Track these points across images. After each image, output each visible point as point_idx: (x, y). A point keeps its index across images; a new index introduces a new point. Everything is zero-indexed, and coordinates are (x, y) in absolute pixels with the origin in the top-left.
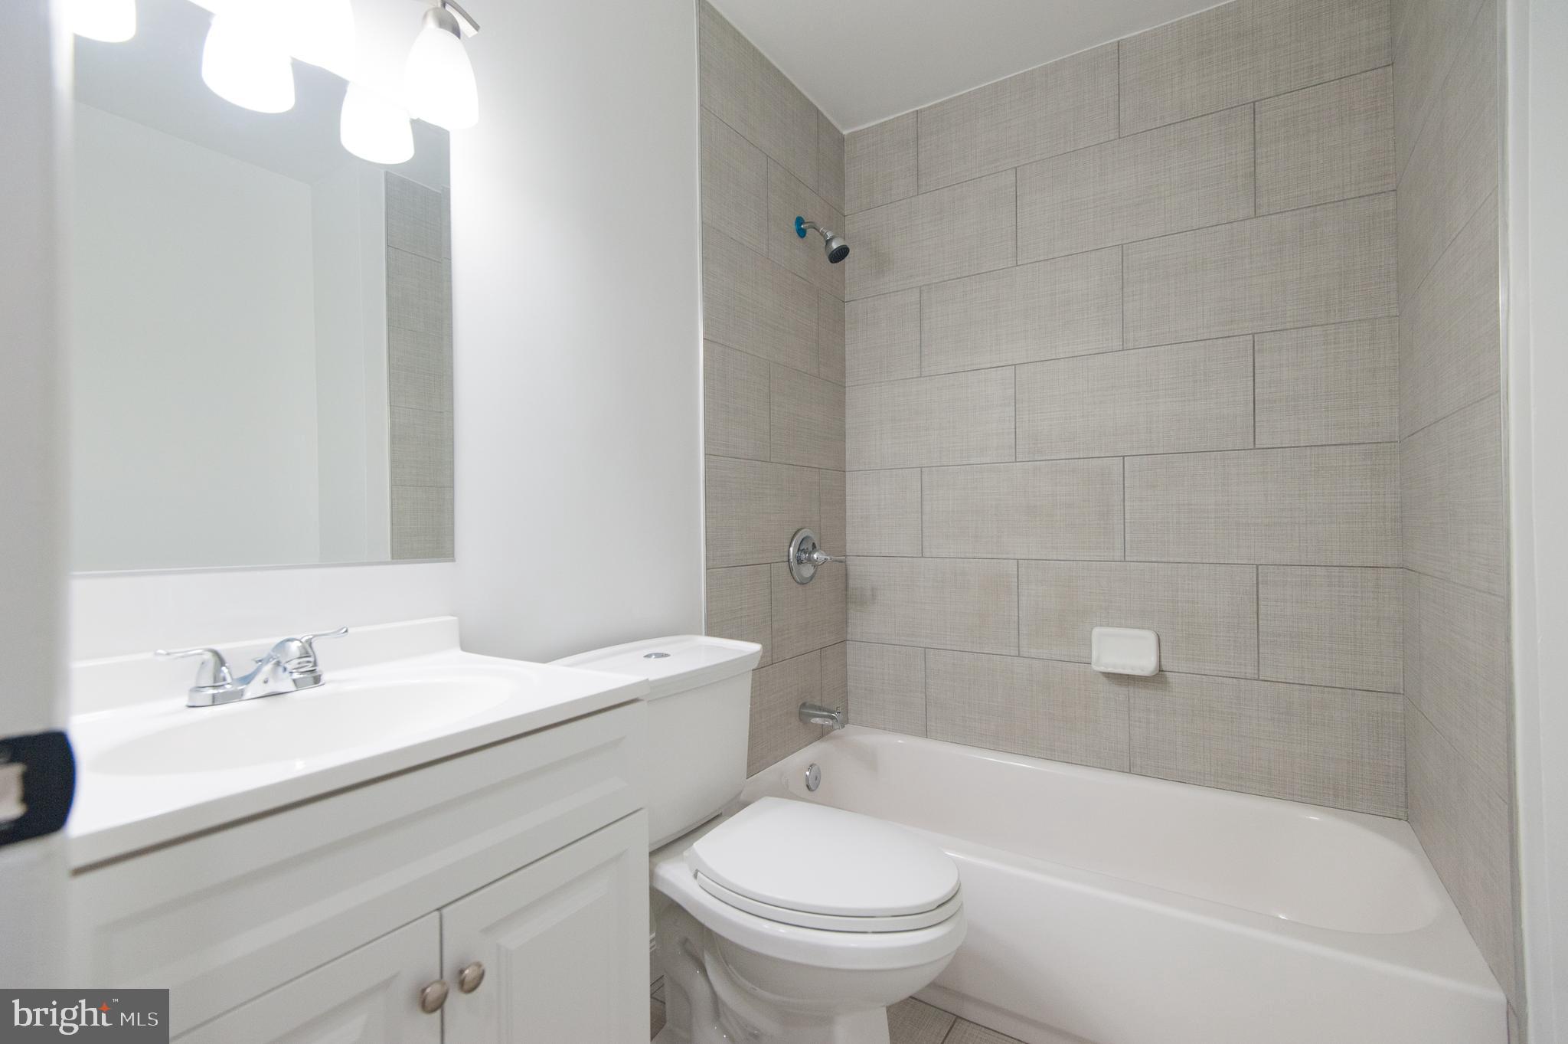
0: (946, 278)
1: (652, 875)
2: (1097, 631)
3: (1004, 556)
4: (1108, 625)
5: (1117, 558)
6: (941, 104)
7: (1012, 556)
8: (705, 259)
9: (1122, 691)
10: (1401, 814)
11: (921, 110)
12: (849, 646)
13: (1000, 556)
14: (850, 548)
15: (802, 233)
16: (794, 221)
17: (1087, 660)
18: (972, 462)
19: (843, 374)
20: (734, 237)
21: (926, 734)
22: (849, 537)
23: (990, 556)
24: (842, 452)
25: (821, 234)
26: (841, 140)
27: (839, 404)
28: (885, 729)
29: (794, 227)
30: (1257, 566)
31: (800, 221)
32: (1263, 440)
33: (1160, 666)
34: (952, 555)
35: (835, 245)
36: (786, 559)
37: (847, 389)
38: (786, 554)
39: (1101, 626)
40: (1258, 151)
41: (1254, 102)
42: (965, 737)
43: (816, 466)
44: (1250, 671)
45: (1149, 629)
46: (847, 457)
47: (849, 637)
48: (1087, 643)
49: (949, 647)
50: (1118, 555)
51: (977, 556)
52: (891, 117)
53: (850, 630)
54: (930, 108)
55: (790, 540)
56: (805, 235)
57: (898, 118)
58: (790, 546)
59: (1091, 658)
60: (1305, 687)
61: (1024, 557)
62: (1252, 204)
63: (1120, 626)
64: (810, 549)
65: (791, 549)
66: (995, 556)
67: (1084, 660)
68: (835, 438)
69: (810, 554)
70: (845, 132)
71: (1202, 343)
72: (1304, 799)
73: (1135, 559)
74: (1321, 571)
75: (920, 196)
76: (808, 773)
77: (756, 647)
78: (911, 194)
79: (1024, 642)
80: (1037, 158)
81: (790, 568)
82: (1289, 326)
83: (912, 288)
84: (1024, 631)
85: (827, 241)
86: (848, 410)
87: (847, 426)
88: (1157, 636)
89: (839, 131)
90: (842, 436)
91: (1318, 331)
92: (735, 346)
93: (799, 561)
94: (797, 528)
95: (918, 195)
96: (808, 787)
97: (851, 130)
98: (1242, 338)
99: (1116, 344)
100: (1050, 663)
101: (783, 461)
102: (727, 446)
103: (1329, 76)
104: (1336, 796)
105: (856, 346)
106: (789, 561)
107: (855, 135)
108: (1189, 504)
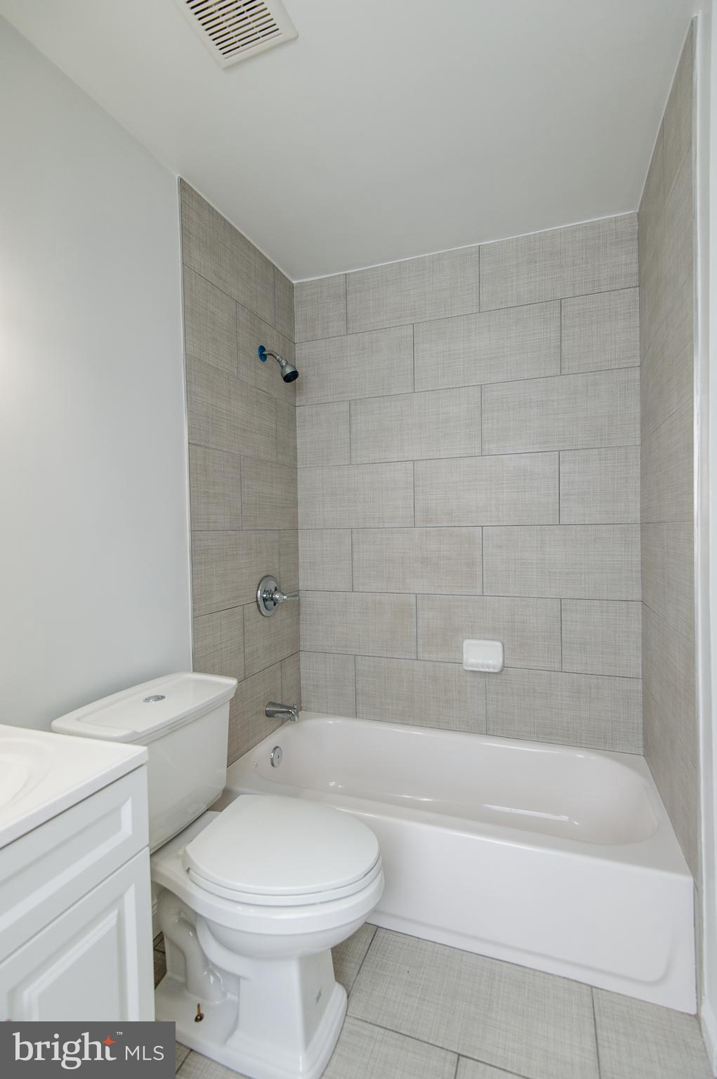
0: (367, 396)
1: (153, 872)
2: (466, 642)
3: (407, 592)
4: (473, 638)
5: (478, 594)
6: (363, 271)
7: (412, 592)
8: (188, 382)
9: (482, 682)
10: (640, 753)
11: (349, 274)
12: (302, 654)
13: (405, 592)
14: (302, 585)
15: (263, 358)
16: (257, 349)
17: (460, 661)
18: (386, 526)
19: (295, 458)
20: (211, 363)
21: (356, 715)
22: (302, 576)
23: (398, 591)
24: (296, 515)
25: (278, 361)
26: (291, 287)
27: (292, 481)
28: (327, 713)
29: (257, 353)
30: (561, 599)
31: (262, 349)
32: (565, 520)
33: (504, 664)
34: (373, 590)
35: (288, 370)
36: (255, 600)
37: (298, 470)
38: (255, 596)
39: (469, 638)
40: (563, 332)
41: (561, 299)
42: (382, 716)
43: (277, 529)
44: (557, 667)
45: (497, 640)
46: (299, 519)
47: (301, 648)
48: (460, 649)
49: (371, 654)
50: (479, 591)
51: (389, 591)
52: (329, 276)
53: (302, 643)
54: (355, 273)
55: (257, 586)
56: (266, 359)
57: (333, 277)
58: (258, 590)
59: (462, 659)
60: (588, 676)
61: (420, 592)
62: (559, 367)
63: (481, 639)
64: (273, 590)
65: (259, 592)
66: (402, 591)
67: (457, 661)
68: (290, 505)
69: (273, 595)
70: (294, 282)
71: (529, 455)
72: (589, 746)
73: (489, 594)
74: (597, 603)
75: (349, 336)
76: (272, 754)
77: (233, 682)
78: (342, 333)
79: (420, 650)
80: (427, 319)
81: (259, 607)
82: (580, 447)
83: (344, 401)
84: (420, 642)
85: (282, 366)
86: (300, 486)
87: (299, 497)
88: (503, 645)
89: (289, 281)
90: (295, 504)
91: (595, 452)
92: (214, 447)
93: (265, 600)
94: (263, 575)
95: (347, 334)
96: (273, 764)
97: (298, 281)
98: (552, 453)
99: (477, 451)
100: (437, 664)
101: (252, 528)
102: (208, 522)
103: (604, 288)
104: (605, 743)
105: (305, 439)
106: (257, 601)
107: (301, 285)
108: (521, 559)
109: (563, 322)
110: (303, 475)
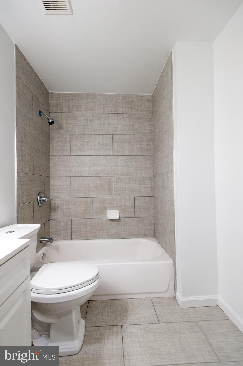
0: (76, 134)
2: (108, 211)
3: (90, 197)
4: (110, 210)
6: (75, 94)
8: (17, 117)
9: (113, 223)
10: (154, 237)
11: (70, 93)
12: (51, 221)
13: (89, 197)
15: (40, 115)
16: (39, 112)
17: (107, 217)
18: (83, 176)
19: (49, 152)
20: (24, 113)
21: (71, 239)
22: (51, 193)
23: (87, 197)
24: (49, 172)
25: (47, 117)
26: (49, 93)
27: (48, 160)
28: (61, 240)
30: (134, 197)
31: (40, 112)
32: (135, 175)
33: (119, 217)
34: (78, 197)
35: (51, 121)
36: (37, 200)
37: (50, 156)
38: (37, 199)
40: (134, 123)
41: (134, 114)
42: (81, 238)
43: (44, 175)
44: (133, 216)
45: (117, 210)
46: (51, 173)
47: (51, 219)
48: (107, 214)
49: (77, 218)
50: (112, 196)
51: (84, 197)
52: (63, 92)
53: (51, 217)
54: (72, 93)
55: (38, 195)
56: (41, 116)
57: (64, 93)
58: (38, 197)
60: (141, 218)
61: (94, 197)
62: (133, 132)
63: (112, 210)
65: (38, 198)
66: (88, 197)
67: (105, 217)
68: (48, 168)
71: (126, 156)
72: (141, 237)
73: (115, 196)
74: (144, 197)
76: (43, 256)
77: (39, 226)
78: (68, 112)
79: (94, 215)
80: (96, 113)
81: (38, 203)
82: (139, 155)
83: (68, 134)
84: (94, 212)
85: (48, 119)
86: (51, 161)
87: (51, 165)
88: (119, 211)
89: (48, 91)
90: (49, 168)
91: (143, 156)
92: (25, 143)
93: (40, 200)
94: (39, 192)
95: (69, 113)
96: (43, 259)
97: (51, 92)
98: (132, 156)
99: (112, 154)
100: (99, 219)
101: (36, 174)
102: (23, 170)
103: (144, 113)
104: (145, 236)
105: (53, 146)
106: (38, 201)
107: (52, 93)
108: (124, 186)
109: (134, 120)
110: (52, 158)
